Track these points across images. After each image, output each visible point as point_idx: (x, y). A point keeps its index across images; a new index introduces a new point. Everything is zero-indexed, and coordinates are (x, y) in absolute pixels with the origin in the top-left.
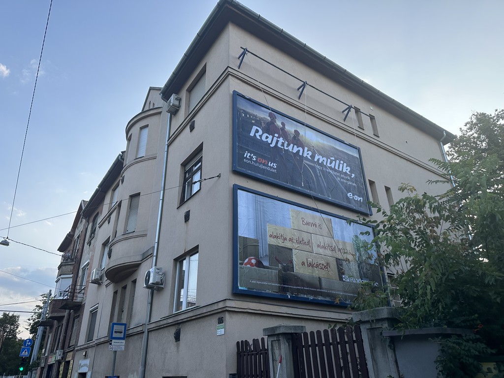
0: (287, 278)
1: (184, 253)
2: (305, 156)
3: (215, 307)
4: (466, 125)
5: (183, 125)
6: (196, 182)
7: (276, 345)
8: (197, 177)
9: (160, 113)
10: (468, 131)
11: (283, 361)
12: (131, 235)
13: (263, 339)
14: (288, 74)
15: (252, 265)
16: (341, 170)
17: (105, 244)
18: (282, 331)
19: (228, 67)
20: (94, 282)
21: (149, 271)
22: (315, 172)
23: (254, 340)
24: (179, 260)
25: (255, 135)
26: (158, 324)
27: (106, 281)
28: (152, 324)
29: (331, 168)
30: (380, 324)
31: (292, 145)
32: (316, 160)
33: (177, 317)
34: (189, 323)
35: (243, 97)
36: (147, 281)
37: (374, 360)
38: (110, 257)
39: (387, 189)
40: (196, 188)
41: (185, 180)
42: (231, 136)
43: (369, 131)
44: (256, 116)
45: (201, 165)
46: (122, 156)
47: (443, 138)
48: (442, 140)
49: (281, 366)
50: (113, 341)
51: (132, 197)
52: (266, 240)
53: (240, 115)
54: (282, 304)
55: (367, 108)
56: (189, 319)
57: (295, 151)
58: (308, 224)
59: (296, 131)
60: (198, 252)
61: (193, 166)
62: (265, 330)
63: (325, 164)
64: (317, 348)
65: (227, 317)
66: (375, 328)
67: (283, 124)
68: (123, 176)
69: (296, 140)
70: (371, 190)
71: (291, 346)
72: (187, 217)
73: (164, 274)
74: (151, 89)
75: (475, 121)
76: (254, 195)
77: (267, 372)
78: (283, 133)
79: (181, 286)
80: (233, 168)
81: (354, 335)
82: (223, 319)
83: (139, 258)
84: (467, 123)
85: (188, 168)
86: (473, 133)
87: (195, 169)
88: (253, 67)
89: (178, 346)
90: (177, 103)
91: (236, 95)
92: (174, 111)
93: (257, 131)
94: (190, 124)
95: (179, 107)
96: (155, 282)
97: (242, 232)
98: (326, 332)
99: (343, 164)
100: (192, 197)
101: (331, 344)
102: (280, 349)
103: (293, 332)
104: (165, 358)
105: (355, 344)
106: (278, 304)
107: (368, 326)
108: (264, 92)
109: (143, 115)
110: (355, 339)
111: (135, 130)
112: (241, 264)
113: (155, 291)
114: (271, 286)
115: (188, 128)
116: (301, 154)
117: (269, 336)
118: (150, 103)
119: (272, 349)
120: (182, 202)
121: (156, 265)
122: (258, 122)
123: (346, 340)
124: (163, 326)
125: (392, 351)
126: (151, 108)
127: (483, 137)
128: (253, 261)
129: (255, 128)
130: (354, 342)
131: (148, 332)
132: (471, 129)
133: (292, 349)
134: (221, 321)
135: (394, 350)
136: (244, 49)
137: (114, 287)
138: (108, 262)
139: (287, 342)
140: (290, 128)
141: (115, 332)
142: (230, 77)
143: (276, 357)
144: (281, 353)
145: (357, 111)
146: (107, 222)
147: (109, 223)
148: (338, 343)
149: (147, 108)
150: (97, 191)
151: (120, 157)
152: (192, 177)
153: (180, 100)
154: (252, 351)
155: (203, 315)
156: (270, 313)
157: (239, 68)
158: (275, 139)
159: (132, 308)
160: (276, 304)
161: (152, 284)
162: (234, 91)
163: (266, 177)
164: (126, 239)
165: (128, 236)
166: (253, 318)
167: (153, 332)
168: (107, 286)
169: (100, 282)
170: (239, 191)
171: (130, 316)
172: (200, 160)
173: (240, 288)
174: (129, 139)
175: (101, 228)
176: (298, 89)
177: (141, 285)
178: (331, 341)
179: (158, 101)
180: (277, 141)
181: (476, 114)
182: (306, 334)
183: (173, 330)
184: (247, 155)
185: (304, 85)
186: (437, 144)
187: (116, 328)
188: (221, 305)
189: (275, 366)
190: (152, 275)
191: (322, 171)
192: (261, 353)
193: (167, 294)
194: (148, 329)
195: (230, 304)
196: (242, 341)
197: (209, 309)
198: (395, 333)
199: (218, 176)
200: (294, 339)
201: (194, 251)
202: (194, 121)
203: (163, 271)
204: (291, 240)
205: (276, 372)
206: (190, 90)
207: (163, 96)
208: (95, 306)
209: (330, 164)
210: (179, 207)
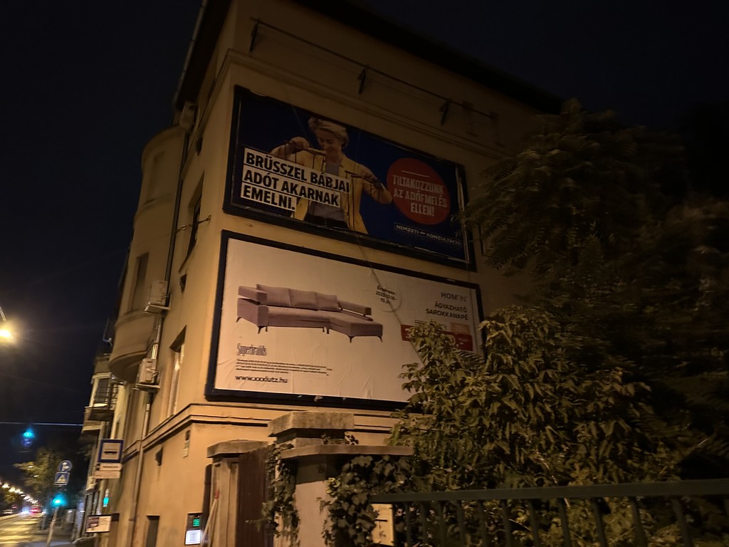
1: (176, 337)
3: (184, 416)
7: (219, 473)
18: (219, 451)
26: (149, 441)
28: (145, 441)
33: (160, 431)
49: (218, 503)
51: (141, 259)
55: (485, 102)
56: (167, 433)
65: (193, 430)
71: (237, 474)
72: (183, 285)
80: (223, 206)
82: (190, 433)
83: (143, 347)
89: (159, 472)
96: (144, 381)
100: (189, 254)
102: (220, 477)
103: (240, 452)
119: (215, 478)
124: (151, 444)
131: (143, 452)
134: (187, 438)
136: (257, 21)
139: (231, 467)
141: (105, 452)
142: (232, 64)
144: (220, 483)
145: (467, 107)
153: (195, 109)
155: (176, 427)
157: (250, 51)
161: (142, 383)
162: (237, 86)
164: (129, 319)
165: (131, 315)
166: (240, 430)
167: (146, 452)
170: (232, 241)
185: (365, 70)
187: (107, 446)
188: (187, 413)
194: (144, 447)
197: (180, 418)
199: (207, 220)
202: (202, 138)
203: (161, 365)
210: (180, 271)
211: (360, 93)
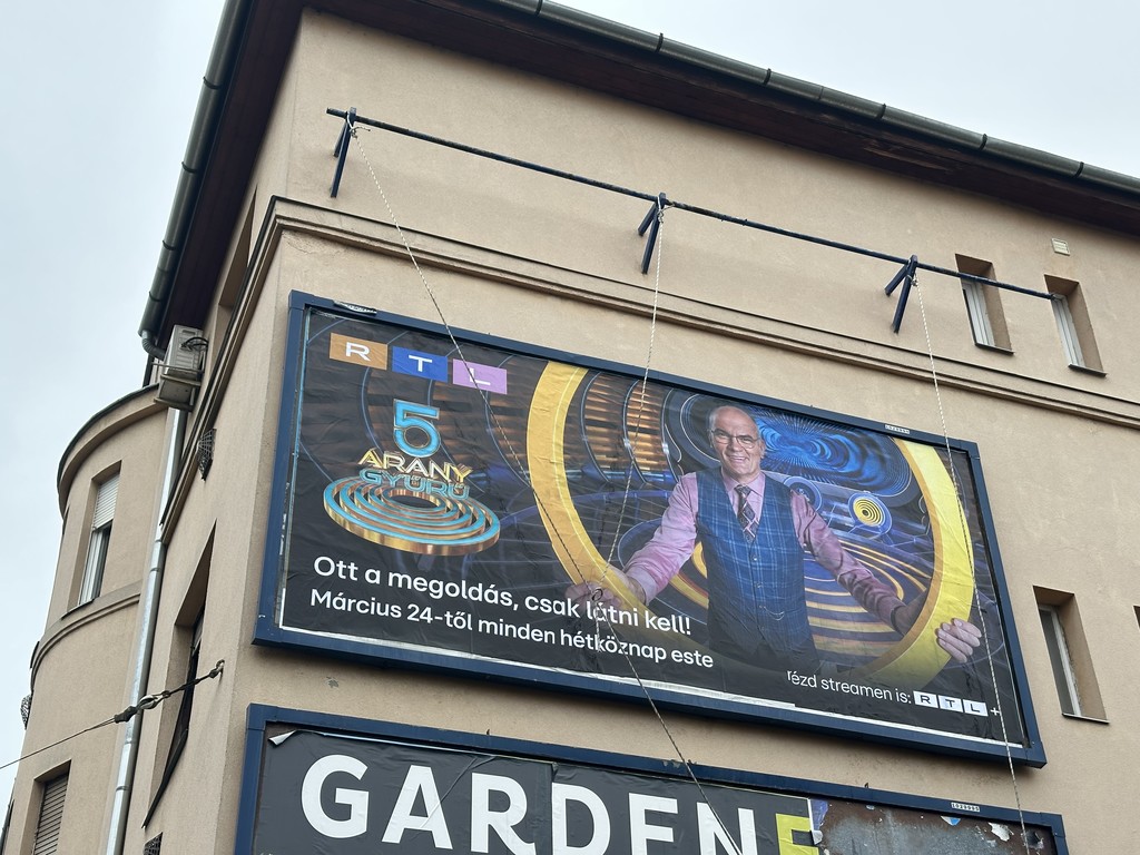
19: (275, 199)
35: (339, 310)
43: (1042, 359)
51: (46, 783)
70: (1065, 636)
80: (256, 630)
91: (300, 310)
95: (200, 377)
111: (81, 490)
115: (201, 471)
136: (344, 115)
142: (286, 237)
153: (206, 348)
157: (334, 193)
162: (295, 295)
176: (642, 232)
185: (656, 209)
199: (213, 674)
202: (214, 431)
206: (231, 305)
207: (151, 340)
210: (147, 823)
211: (645, 271)
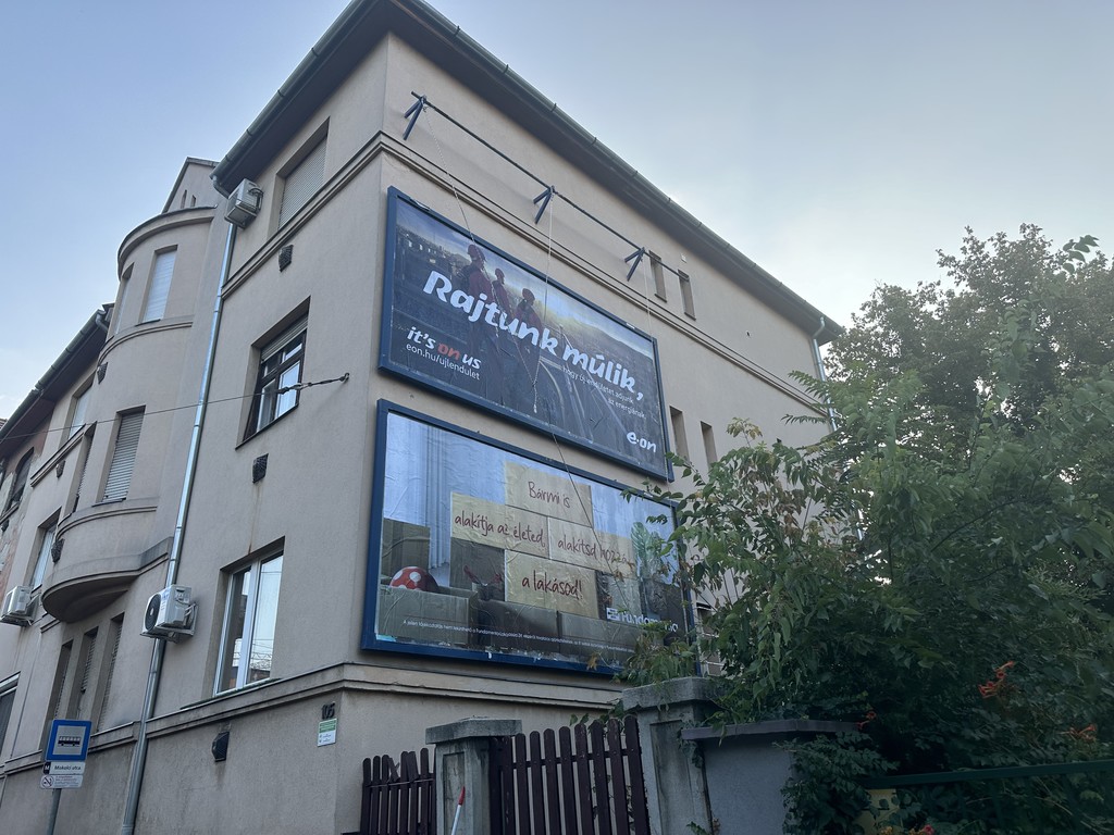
0: (488, 614)
1: (246, 554)
2: (543, 347)
3: (317, 681)
4: (863, 309)
5: (264, 252)
6: (287, 389)
7: (453, 765)
8: (289, 378)
9: (209, 221)
10: (867, 320)
11: (467, 799)
12: (115, 507)
13: (424, 752)
14: (516, 165)
15: (410, 585)
16: (616, 382)
17: (45, 528)
18: (468, 732)
19: (380, 132)
20: (9, 620)
21: (158, 595)
22: (562, 383)
23: (404, 754)
24: (234, 572)
25: (435, 291)
26: (174, 722)
27: (42, 617)
28: (158, 723)
29: (595, 377)
30: (678, 714)
31: (516, 321)
32: (565, 358)
33: (223, 703)
34: (252, 718)
35: (412, 203)
36: (151, 618)
37: (662, 790)
38: (56, 559)
39: (706, 428)
40: (286, 402)
41: (261, 383)
42: (380, 289)
43: (675, 306)
44: (439, 250)
45: (302, 352)
46: (103, 316)
47: (820, 331)
48: (816, 334)
49: (463, 812)
50: (54, 764)
51: (123, 415)
52: (446, 529)
53: (403, 244)
54: (473, 673)
55: (675, 257)
56: (251, 709)
57: (522, 335)
58: (541, 495)
59: (526, 292)
60: (281, 554)
61: (281, 351)
62: (430, 731)
63: (584, 367)
64: (544, 767)
65: (345, 702)
66: (669, 723)
67: (499, 273)
68: (104, 363)
69: (526, 310)
70: (674, 428)
71: (487, 765)
72: (259, 471)
73: (196, 603)
74: (190, 163)
75: (880, 301)
76: (426, 426)
77: (429, 825)
78: (499, 294)
79: (236, 631)
80: (379, 363)
81: (623, 738)
82: (335, 708)
83: (133, 564)
84: (865, 305)
85: (269, 354)
86: (875, 326)
87: (286, 357)
88: (437, 140)
89: (220, 774)
90: (252, 201)
91: (395, 198)
92: (243, 220)
93: (440, 284)
94: (281, 252)
95: (257, 210)
96: (171, 622)
97: (392, 510)
98: (564, 732)
99: (621, 371)
100: (274, 423)
101: (573, 759)
102: (462, 772)
103: (492, 734)
104: (187, 802)
105: (625, 758)
106: (464, 672)
107: (653, 719)
108: (460, 198)
109: (165, 222)
110: (624, 747)
111: (142, 257)
112: (386, 582)
113: (170, 644)
114: (452, 632)
115: (275, 262)
116: (534, 342)
117: (438, 744)
118: (185, 196)
119: (445, 773)
120: (250, 434)
121: (175, 582)
122: (444, 265)
123: (607, 749)
124: (185, 727)
125: (700, 770)
126: (186, 207)
127: (893, 334)
128: (415, 577)
129: (435, 276)
130: (623, 752)
131: (148, 741)
132: (872, 316)
133: (490, 771)
134: (329, 712)
135: (703, 769)
136: (420, 98)
137: (65, 633)
138: (50, 573)
139: (480, 757)
140: (515, 284)
141: (60, 742)
142: (383, 155)
143: (454, 792)
144: (465, 780)
145: (655, 261)
146: (54, 473)
147: (59, 476)
148: (589, 757)
149: (175, 207)
150: (33, 397)
151: (98, 317)
152: (277, 376)
153: (260, 195)
154: (398, 780)
155: (287, 700)
156: (444, 693)
157: (405, 139)
158: (480, 305)
159: (108, 685)
160: (459, 672)
161: (165, 625)
162: (391, 189)
163: (455, 388)
164: (103, 516)
165: (106, 508)
166: (406, 704)
167: (158, 741)
168: (44, 630)
169: (28, 619)
170: (390, 416)
171: (102, 703)
172: (301, 339)
173: (378, 637)
174: (125, 276)
175: (39, 487)
176: (536, 201)
177: (135, 625)
178: (574, 753)
179: (205, 191)
180: (485, 311)
181: (883, 287)
182: (521, 738)
183: (211, 736)
184: (414, 334)
185: (549, 193)
186: (807, 343)
187: (63, 732)
188: (331, 677)
189: (449, 811)
190: (163, 605)
191: (578, 382)
192: (419, 785)
193: (200, 650)
194: (147, 735)
195: (351, 673)
196: (377, 758)
197: (303, 685)
198: (707, 733)
199: (342, 379)
200: (494, 750)
201: (274, 550)
202: (291, 246)
203: (193, 595)
204: (502, 529)
205: (450, 825)
206: (286, 175)
207: (218, 182)
208: (10, 680)
209: (596, 367)
210: (237, 449)
211: (536, 223)
